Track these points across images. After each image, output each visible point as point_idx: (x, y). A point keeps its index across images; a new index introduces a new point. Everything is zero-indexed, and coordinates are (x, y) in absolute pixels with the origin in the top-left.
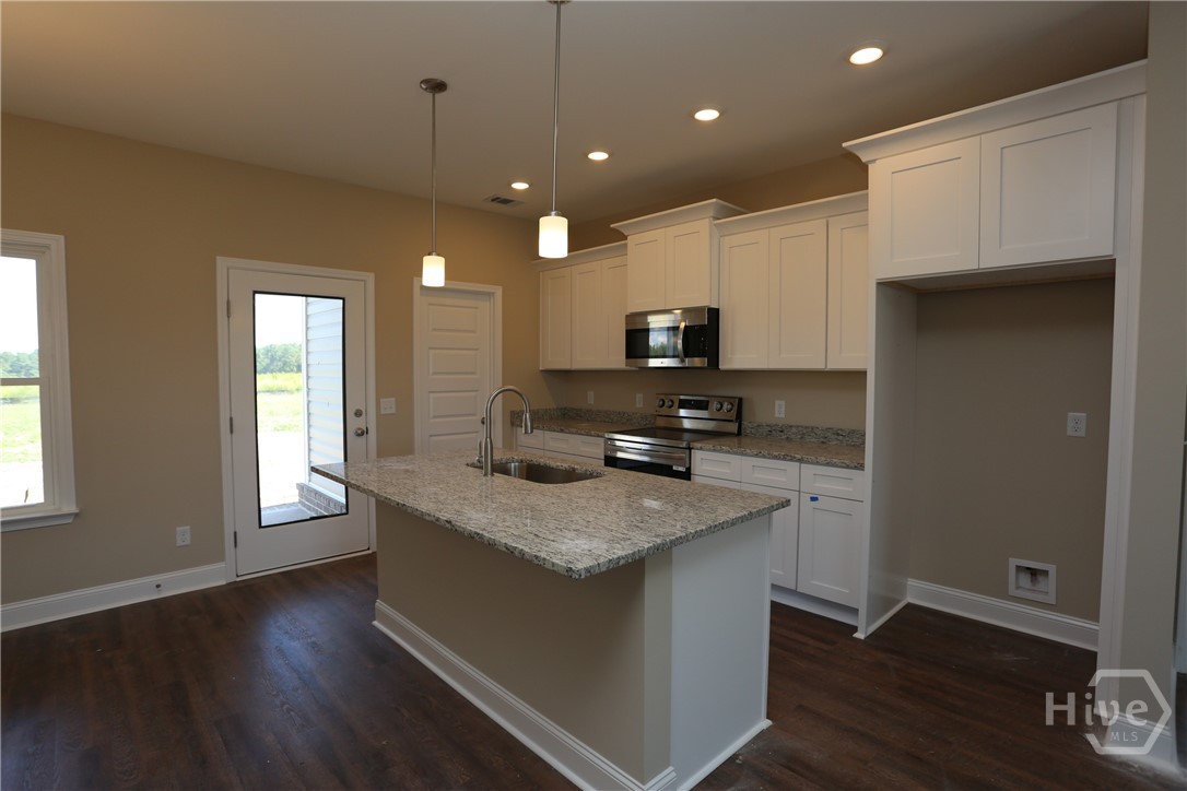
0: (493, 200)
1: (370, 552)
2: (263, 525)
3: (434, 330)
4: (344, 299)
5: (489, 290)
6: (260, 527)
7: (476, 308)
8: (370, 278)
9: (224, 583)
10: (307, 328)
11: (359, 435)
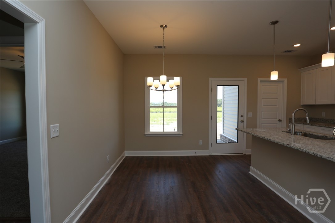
0: (285, 52)
1: (243, 154)
2: (217, 142)
3: (264, 93)
4: (238, 86)
5: (282, 80)
6: (217, 143)
7: (277, 86)
8: (246, 80)
9: (208, 155)
10: (224, 94)
11: (241, 122)
